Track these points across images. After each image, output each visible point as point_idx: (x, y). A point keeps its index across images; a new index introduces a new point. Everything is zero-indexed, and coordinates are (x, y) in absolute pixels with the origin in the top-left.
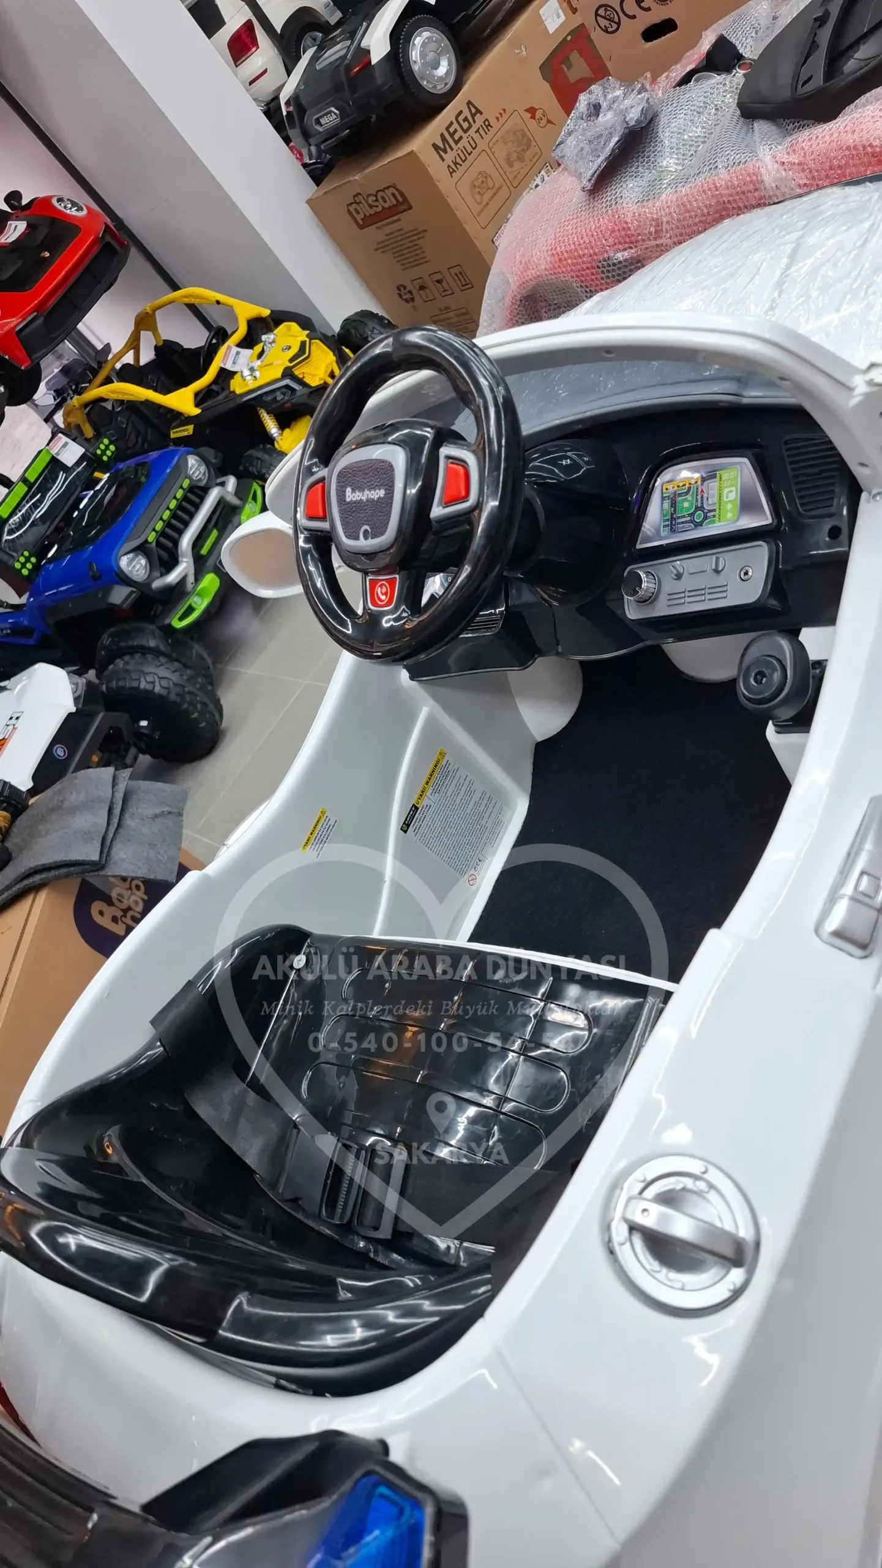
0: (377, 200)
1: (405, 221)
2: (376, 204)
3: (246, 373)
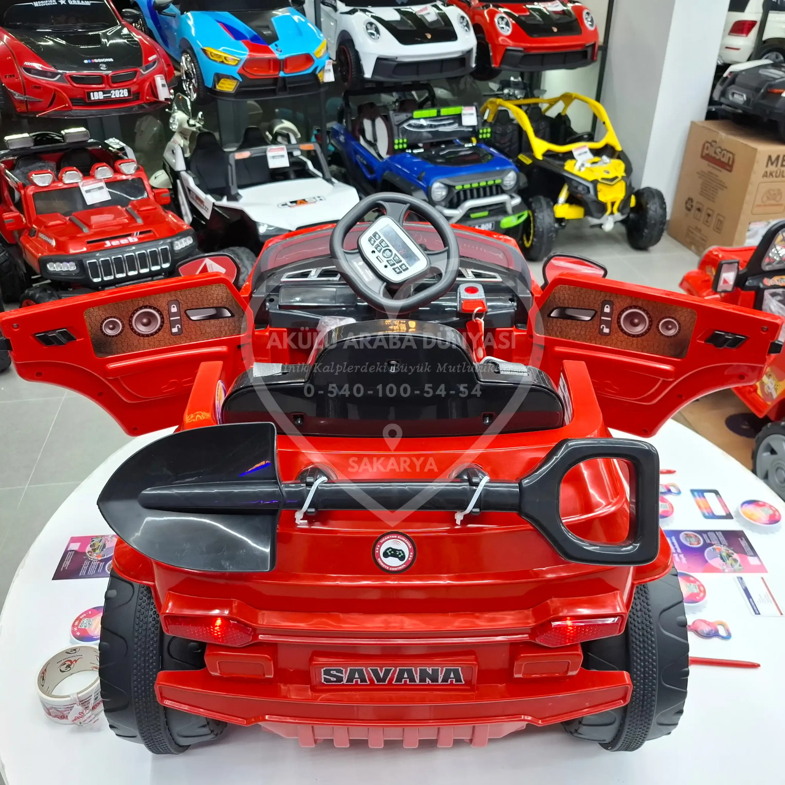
0: (720, 153)
1: (723, 175)
2: (719, 154)
3: (579, 164)
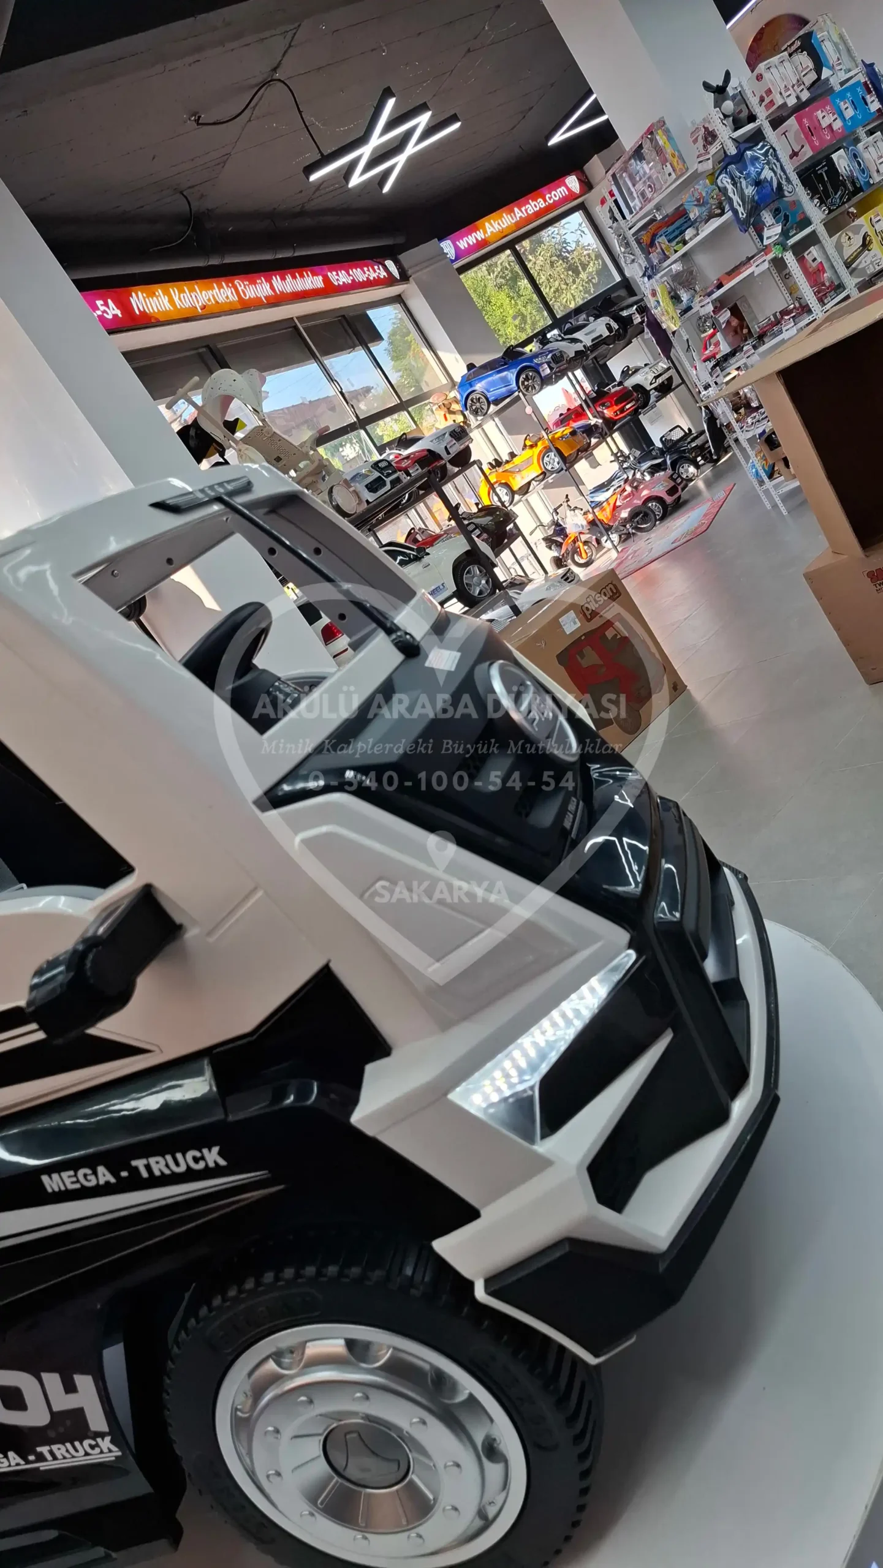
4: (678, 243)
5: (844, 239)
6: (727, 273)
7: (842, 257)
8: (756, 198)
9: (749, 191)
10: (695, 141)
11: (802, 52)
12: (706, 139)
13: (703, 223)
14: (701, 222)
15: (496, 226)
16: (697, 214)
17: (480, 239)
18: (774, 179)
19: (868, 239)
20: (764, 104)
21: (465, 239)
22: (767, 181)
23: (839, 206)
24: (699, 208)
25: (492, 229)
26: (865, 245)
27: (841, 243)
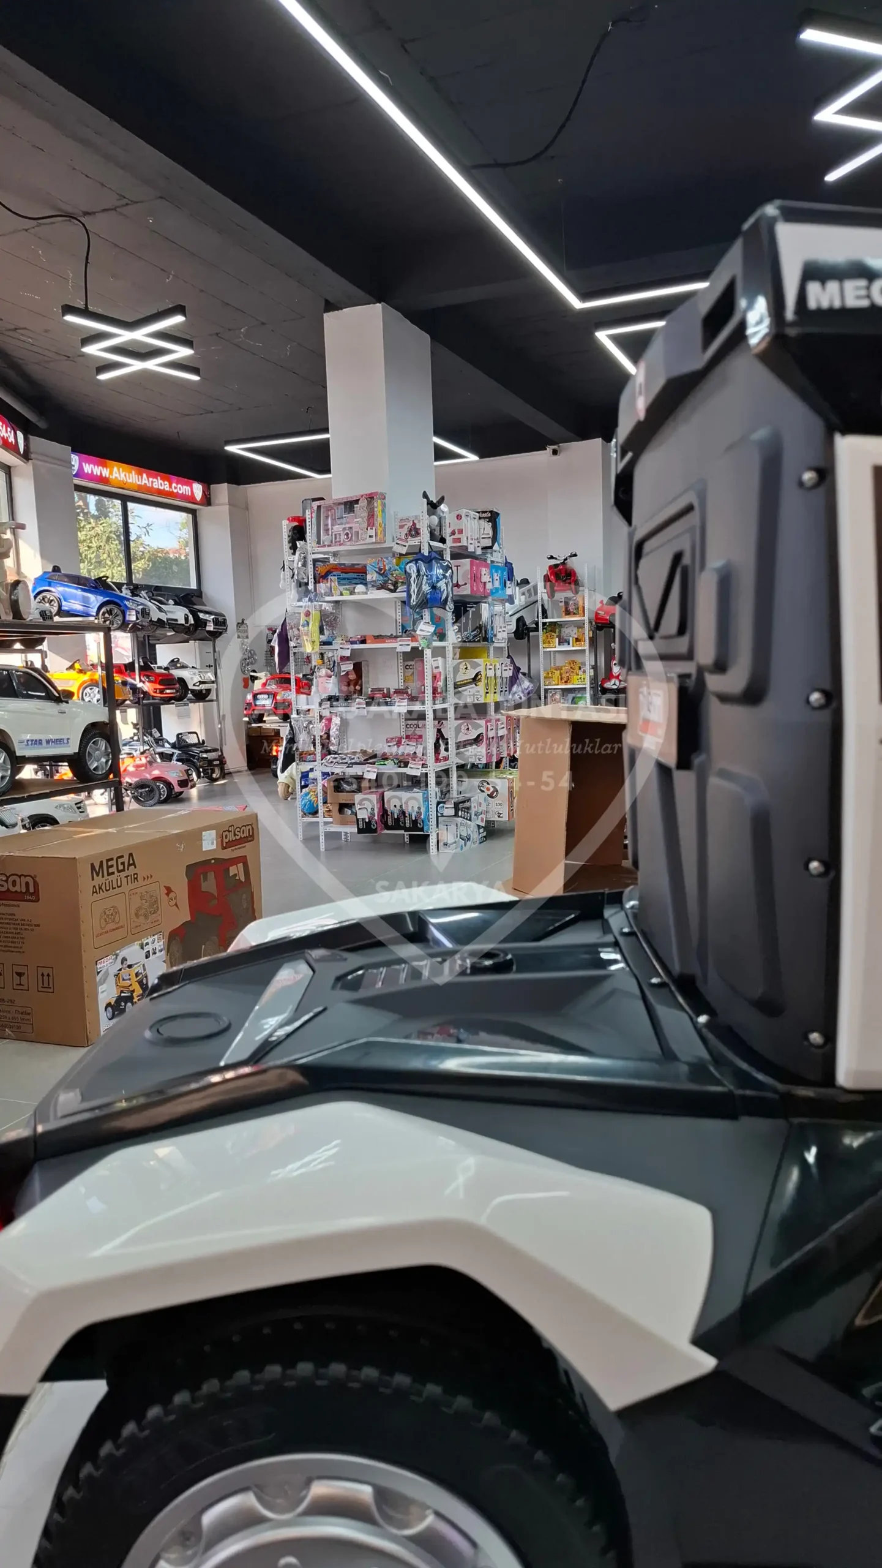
4: (346, 589)
5: (462, 666)
6: (374, 636)
7: (455, 677)
8: (429, 596)
9: (426, 588)
10: (401, 527)
11: (488, 522)
12: (410, 531)
13: (375, 588)
14: (373, 586)
15: (123, 475)
16: (374, 579)
17: (104, 475)
18: (445, 591)
19: (479, 677)
20: (453, 537)
21: (92, 466)
22: (440, 590)
23: (470, 641)
24: (377, 575)
25: (117, 475)
26: (475, 680)
27: (459, 668)
